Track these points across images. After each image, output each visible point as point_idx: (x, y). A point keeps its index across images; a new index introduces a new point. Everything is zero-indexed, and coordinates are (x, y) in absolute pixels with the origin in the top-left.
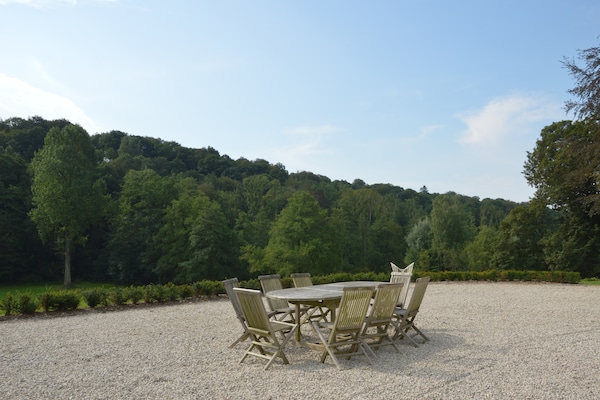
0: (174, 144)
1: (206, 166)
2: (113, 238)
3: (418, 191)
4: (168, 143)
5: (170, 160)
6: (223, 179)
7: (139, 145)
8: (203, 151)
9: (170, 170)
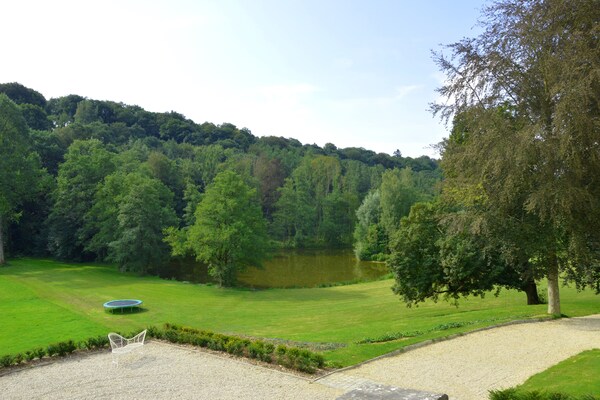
0: (137, 108)
1: (168, 132)
2: (51, 212)
3: (392, 155)
4: (130, 107)
5: (129, 125)
6: (184, 146)
7: (96, 110)
8: (166, 116)
9: (127, 136)
